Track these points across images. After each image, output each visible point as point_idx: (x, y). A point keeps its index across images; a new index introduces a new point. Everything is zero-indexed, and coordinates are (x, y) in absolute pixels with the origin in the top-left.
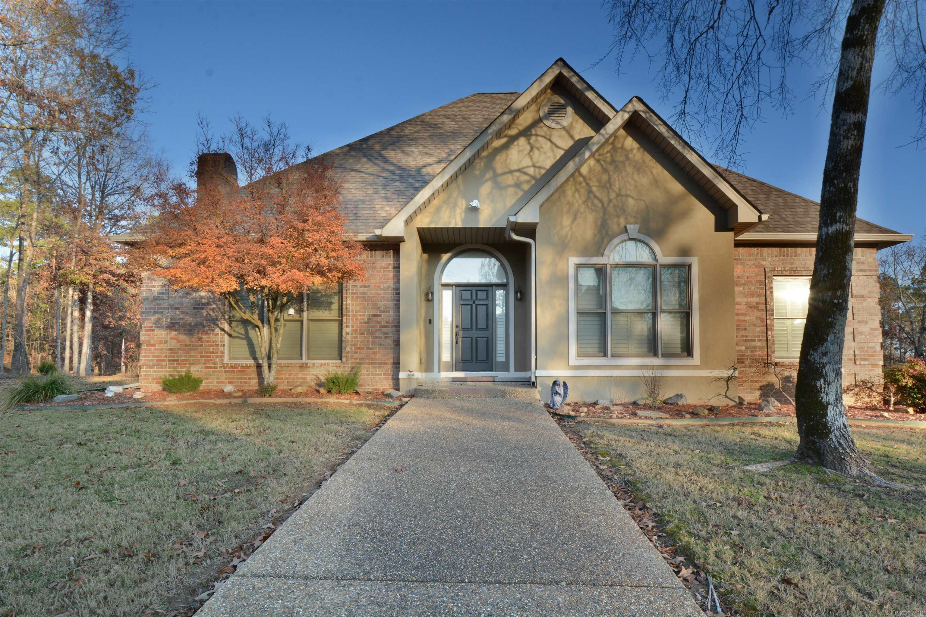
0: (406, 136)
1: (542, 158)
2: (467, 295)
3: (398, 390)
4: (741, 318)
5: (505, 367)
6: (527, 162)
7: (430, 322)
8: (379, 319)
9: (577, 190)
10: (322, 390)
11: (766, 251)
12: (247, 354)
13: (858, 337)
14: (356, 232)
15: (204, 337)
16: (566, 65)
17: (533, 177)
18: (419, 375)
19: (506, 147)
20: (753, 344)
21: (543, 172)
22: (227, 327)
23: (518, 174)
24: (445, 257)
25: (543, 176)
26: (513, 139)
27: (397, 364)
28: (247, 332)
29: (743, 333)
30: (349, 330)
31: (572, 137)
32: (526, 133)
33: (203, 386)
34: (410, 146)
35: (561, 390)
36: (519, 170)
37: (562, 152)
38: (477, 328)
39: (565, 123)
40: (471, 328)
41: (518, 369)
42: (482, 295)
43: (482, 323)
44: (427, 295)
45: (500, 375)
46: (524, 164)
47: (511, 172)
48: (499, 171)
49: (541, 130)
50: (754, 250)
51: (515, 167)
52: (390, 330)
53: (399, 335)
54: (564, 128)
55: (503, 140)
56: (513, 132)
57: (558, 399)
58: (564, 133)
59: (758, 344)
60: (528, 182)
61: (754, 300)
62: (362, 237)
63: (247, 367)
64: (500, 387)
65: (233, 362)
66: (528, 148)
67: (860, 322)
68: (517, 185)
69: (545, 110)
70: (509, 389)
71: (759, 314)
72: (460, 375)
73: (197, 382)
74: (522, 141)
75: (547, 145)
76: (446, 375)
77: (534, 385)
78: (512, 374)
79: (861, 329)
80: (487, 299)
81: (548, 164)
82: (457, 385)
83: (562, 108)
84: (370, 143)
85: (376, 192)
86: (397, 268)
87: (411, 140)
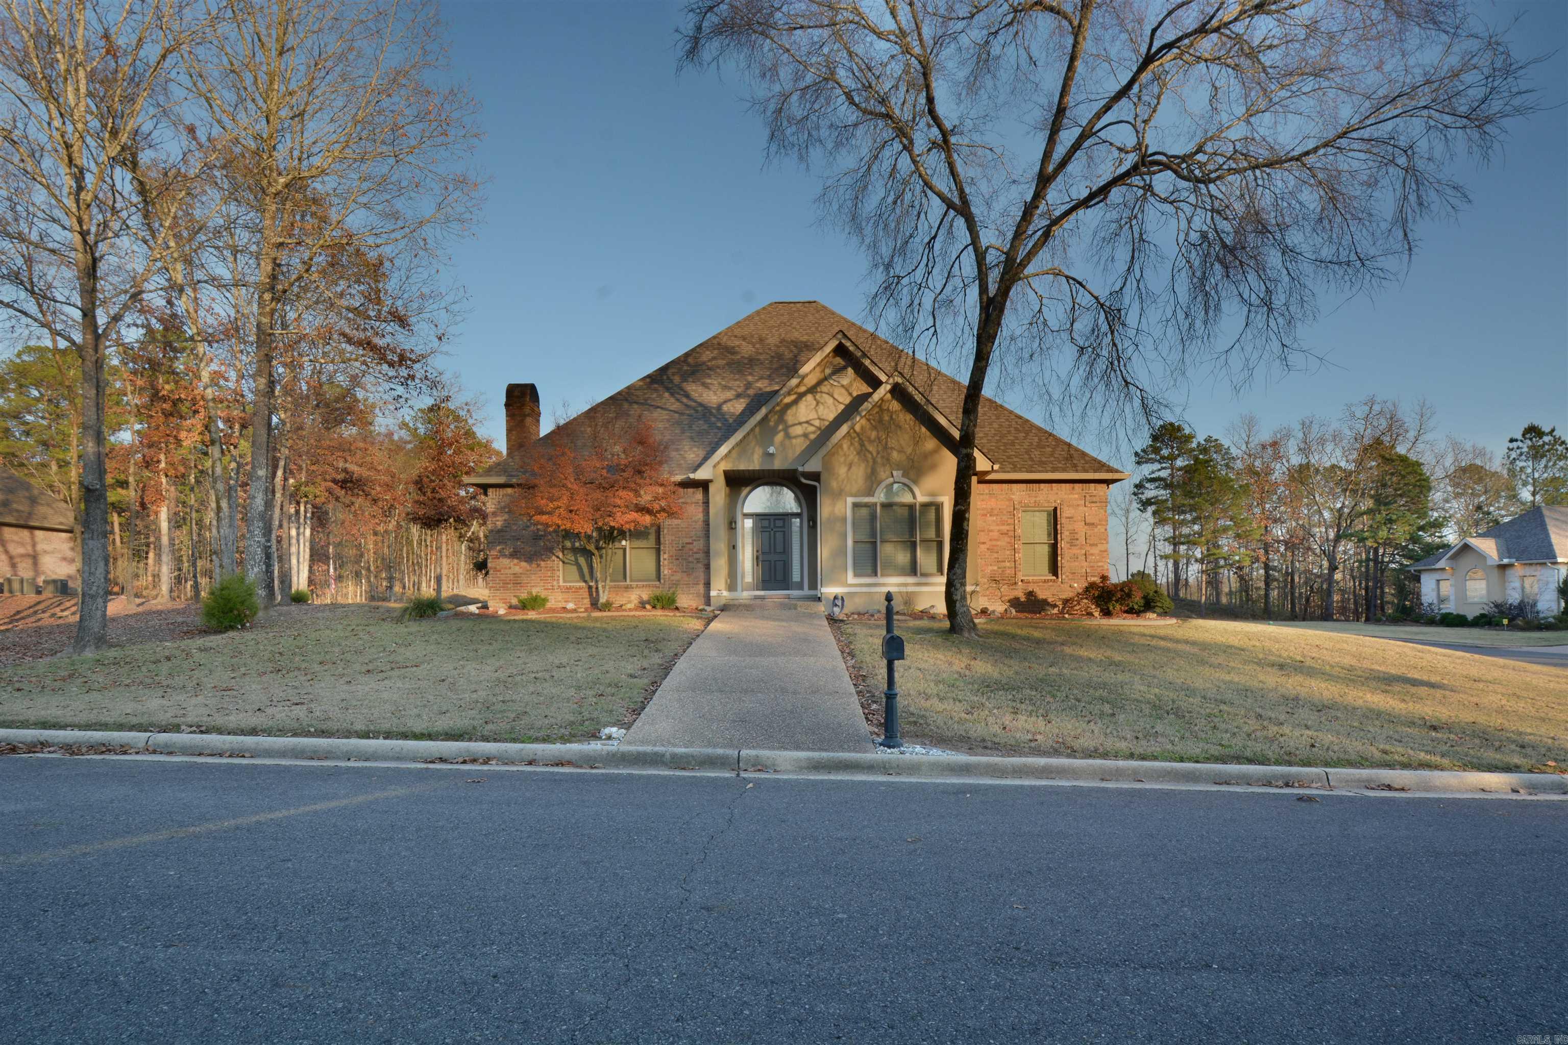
0: (704, 363)
1: (826, 411)
2: (766, 523)
3: (709, 605)
4: (994, 543)
5: (800, 586)
6: (813, 415)
7: (734, 547)
8: (691, 546)
9: (852, 444)
10: (648, 607)
11: (1015, 486)
12: (577, 577)
13: (1090, 558)
14: (671, 473)
15: (542, 564)
16: (845, 336)
17: (819, 428)
18: (725, 593)
19: (796, 402)
20: (1003, 564)
21: (827, 423)
22: (561, 555)
23: (805, 425)
24: (745, 491)
25: (827, 427)
26: (801, 396)
27: (708, 585)
28: (576, 559)
29: (996, 555)
30: (666, 556)
31: (850, 394)
32: (812, 390)
33: (549, 605)
34: (709, 376)
35: (839, 603)
36: (807, 422)
37: (842, 407)
38: (775, 552)
39: (845, 382)
40: (770, 553)
41: (810, 589)
42: (779, 523)
43: (780, 548)
44: (731, 523)
45: (795, 593)
46: (811, 417)
47: (800, 423)
48: (790, 423)
49: (825, 388)
50: (1005, 486)
51: (804, 420)
52: (701, 556)
53: (709, 560)
54: (843, 386)
55: (793, 397)
56: (802, 389)
57: (836, 610)
58: (843, 391)
59: (1008, 564)
60: (814, 433)
61: (1005, 528)
62: (679, 478)
63: (580, 588)
64: (794, 602)
65: (568, 584)
66: (815, 403)
67: (1091, 545)
68: (805, 435)
69: (828, 371)
70: (799, 603)
71: (1008, 540)
72: (762, 593)
73: (545, 600)
74: (809, 397)
75: (830, 401)
76: (746, 594)
77: (819, 599)
78: (806, 592)
79: (1092, 552)
80: (784, 527)
81: (831, 416)
82: (758, 602)
83: (845, 368)
84: (670, 372)
85: (683, 432)
86: (706, 503)
87: (709, 369)
